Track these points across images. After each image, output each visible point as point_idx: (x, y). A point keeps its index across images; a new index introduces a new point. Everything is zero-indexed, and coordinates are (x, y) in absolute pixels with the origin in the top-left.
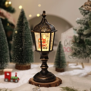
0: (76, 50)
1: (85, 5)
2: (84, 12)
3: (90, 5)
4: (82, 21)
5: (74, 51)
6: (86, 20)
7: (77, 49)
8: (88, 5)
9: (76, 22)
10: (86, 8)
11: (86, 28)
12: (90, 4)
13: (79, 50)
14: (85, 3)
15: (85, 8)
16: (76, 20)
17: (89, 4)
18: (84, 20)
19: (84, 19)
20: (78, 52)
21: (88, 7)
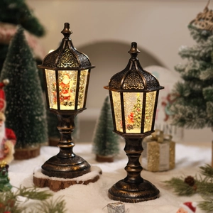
0: (184, 112)
1: (199, 19)
2: (198, 33)
3: (211, 18)
4: (195, 52)
5: (180, 114)
6: (203, 51)
7: (186, 111)
8: (207, 19)
9: (180, 54)
10: (203, 26)
11: (204, 67)
12: (210, 16)
13: (191, 112)
14: (199, 14)
15: (200, 24)
16: (180, 50)
17: (207, 17)
18: (198, 49)
19: (198, 47)
20: (188, 117)
21: (207, 24)
